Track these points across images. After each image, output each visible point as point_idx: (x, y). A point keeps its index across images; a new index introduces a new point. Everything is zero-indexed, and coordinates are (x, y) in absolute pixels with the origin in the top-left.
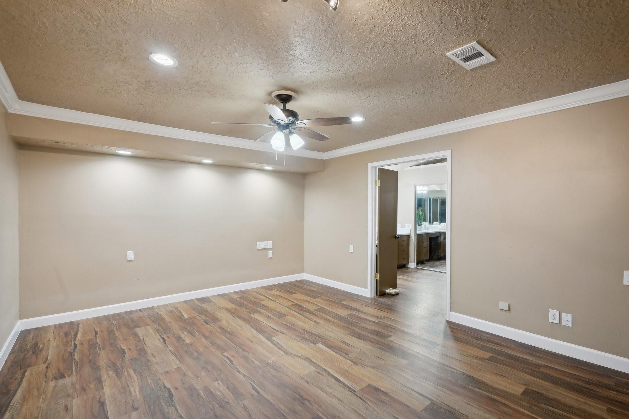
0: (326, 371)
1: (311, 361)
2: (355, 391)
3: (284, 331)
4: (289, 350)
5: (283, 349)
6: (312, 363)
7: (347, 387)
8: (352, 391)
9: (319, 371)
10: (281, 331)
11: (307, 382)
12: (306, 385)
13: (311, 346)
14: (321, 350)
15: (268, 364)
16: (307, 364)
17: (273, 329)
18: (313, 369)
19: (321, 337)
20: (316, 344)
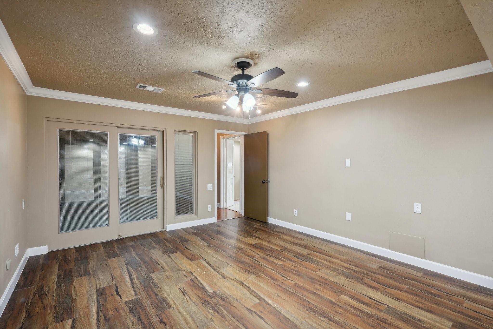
0: (214, 269)
1: (222, 276)
2: (203, 259)
3: (247, 313)
4: (239, 286)
5: (245, 286)
6: (221, 273)
7: (205, 261)
8: (204, 260)
9: (219, 269)
10: (251, 313)
11: (227, 263)
12: (228, 262)
13: (219, 290)
14: (211, 286)
15: (254, 274)
16: (226, 274)
17: (263, 319)
18: (222, 271)
19: (206, 302)
20: (214, 292)
